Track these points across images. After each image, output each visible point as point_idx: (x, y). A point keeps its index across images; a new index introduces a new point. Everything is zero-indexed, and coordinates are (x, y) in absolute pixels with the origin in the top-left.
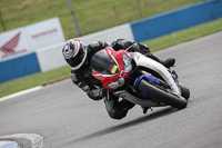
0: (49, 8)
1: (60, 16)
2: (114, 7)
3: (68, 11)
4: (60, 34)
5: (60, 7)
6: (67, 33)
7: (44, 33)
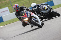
0: (5, 5)
1: (8, 7)
2: (23, 4)
3: (11, 5)
4: (9, 11)
5: (8, 4)
6: (11, 11)
7: (4, 11)
